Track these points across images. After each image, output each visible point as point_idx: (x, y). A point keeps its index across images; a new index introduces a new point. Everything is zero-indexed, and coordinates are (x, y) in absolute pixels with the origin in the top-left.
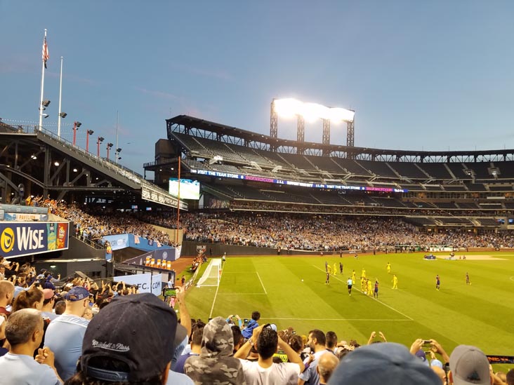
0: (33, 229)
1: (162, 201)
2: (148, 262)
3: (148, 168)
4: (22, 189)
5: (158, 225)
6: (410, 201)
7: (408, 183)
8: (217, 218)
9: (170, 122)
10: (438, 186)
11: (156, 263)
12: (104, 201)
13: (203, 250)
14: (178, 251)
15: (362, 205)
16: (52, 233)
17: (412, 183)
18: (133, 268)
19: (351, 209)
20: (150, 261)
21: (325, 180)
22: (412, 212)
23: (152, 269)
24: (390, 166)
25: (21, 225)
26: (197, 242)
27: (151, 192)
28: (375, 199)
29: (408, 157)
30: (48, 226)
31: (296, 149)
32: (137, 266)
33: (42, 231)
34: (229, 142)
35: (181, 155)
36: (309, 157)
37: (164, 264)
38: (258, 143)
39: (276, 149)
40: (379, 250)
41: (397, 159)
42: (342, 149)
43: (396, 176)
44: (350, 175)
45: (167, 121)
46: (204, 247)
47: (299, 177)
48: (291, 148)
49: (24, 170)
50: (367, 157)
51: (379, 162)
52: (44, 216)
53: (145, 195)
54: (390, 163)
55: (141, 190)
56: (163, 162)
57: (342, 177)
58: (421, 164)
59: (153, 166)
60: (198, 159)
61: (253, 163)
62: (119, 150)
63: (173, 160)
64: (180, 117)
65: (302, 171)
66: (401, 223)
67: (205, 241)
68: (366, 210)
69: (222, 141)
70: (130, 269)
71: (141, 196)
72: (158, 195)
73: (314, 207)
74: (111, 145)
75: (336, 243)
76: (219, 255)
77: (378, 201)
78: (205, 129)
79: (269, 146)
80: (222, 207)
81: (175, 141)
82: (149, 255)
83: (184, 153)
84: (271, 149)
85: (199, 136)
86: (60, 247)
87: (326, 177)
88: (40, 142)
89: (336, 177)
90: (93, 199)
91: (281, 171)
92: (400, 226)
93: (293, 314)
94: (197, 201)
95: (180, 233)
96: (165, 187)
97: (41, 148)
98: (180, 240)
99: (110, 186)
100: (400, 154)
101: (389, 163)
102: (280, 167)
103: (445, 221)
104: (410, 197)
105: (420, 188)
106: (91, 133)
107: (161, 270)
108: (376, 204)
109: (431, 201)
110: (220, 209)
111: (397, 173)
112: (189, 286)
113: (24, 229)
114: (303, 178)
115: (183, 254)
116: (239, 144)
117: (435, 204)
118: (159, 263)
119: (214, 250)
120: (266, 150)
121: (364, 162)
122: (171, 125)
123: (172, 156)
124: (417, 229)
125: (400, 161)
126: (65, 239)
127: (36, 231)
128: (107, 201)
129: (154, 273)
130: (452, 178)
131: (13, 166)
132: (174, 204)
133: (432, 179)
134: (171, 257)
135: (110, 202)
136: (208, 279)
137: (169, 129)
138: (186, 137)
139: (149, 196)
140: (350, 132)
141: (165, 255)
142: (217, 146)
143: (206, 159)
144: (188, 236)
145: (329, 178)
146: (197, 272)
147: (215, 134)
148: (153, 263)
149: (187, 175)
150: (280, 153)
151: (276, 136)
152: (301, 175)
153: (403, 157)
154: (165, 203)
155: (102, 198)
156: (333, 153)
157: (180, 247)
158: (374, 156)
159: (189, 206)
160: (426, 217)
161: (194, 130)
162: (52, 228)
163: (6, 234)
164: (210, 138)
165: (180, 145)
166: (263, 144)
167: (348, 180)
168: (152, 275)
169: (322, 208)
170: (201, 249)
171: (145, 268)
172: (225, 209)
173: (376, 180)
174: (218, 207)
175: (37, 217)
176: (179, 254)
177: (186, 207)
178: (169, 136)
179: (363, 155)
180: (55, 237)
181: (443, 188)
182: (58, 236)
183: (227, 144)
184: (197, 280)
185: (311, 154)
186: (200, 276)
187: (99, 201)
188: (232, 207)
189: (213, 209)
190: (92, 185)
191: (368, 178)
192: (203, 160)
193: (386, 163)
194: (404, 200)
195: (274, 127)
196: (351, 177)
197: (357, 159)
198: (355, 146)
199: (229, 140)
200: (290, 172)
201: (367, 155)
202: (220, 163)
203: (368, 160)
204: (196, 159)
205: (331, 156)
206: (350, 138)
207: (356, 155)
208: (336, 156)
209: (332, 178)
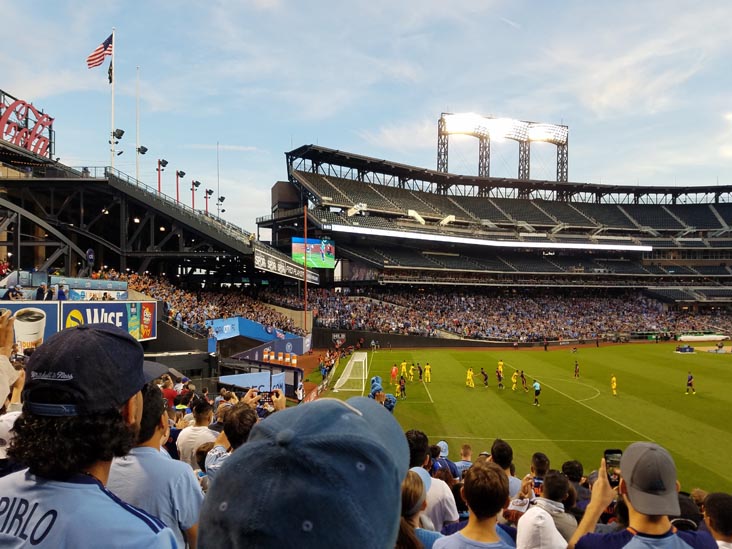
0: (108, 312)
1: (282, 270)
2: (266, 356)
3: (262, 224)
4: (91, 257)
5: (278, 305)
6: (655, 264)
7: (652, 236)
8: (361, 294)
9: (291, 156)
10: (700, 239)
11: (276, 358)
12: (204, 272)
13: (342, 340)
14: (307, 342)
15: (579, 271)
16: (135, 317)
17: (659, 236)
18: (245, 365)
19: (563, 278)
20: (268, 355)
21: (522, 234)
22: (657, 281)
23: (272, 367)
24: (623, 211)
25: (92, 307)
26: (333, 329)
27: (267, 258)
28: (600, 262)
30: (128, 307)
31: (477, 188)
32: (250, 362)
33: (120, 314)
34: (377, 182)
35: (307, 204)
36: (496, 200)
37: (288, 359)
38: (419, 182)
39: (445, 189)
40: (605, 340)
41: (636, 200)
42: (549, 186)
43: (632, 225)
44: (561, 225)
45: (288, 154)
46: (343, 336)
47: (481, 232)
48: (469, 188)
49: (93, 230)
50: (588, 197)
51: (608, 206)
52: (122, 293)
53: (260, 262)
54: (625, 206)
55: (253, 255)
56: (283, 214)
57: (548, 230)
58: (674, 207)
59: (269, 221)
60: (332, 210)
61: (412, 213)
62: (222, 199)
63: (296, 211)
64: (305, 148)
65: (486, 222)
66: (640, 298)
67: (343, 329)
68: (586, 278)
69: (366, 180)
70: (242, 365)
71: (253, 264)
72: (277, 262)
73: (504, 276)
74: (210, 192)
75: (538, 328)
76: (364, 347)
77: (606, 264)
78: (341, 164)
79: (435, 185)
80: (368, 278)
81: (299, 184)
82: (267, 347)
83: (312, 200)
84: (438, 190)
85: (332, 174)
86: (145, 336)
87: (523, 230)
88: (115, 191)
89: (539, 230)
90: (189, 269)
91: (455, 223)
93: (471, 432)
94: (332, 271)
95: (310, 316)
96: (286, 250)
97: (115, 198)
98: (310, 326)
99: (210, 250)
100: (639, 191)
101: (623, 205)
102: (452, 218)
103: (710, 294)
104: (655, 257)
105: (672, 244)
106: (181, 174)
107: (284, 368)
108: (602, 270)
109: (689, 263)
110: (364, 281)
111: (634, 221)
112: (322, 390)
113: (96, 311)
114: (487, 233)
115: (315, 345)
116: (391, 185)
117: (695, 267)
118: (280, 358)
119: (358, 340)
120: (431, 192)
121: (584, 206)
122: (292, 160)
123: (295, 205)
124: (666, 308)
125: (640, 202)
126: (151, 325)
127: (112, 314)
128: (208, 272)
129: (274, 371)
130: (722, 227)
131: (78, 224)
132: (299, 275)
133: (689, 229)
134: (298, 349)
135: (212, 273)
136: (349, 380)
137: (289, 166)
138: (314, 177)
139: (264, 264)
140: (562, 159)
141: (289, 346)
142: (358, 190)
143: (343, 209)
144: (320, 320)
145: (528, 232)
146: (334, 370)
147: (355, 171)
148: (272, 357)
149: (315, 233)
150: (453, 197)
151: (446, 171)
152: (486, 228)
153: (644, 196)
154: (287, 273)
155: (201, 268)
156: (534, 192)
157: (310, 335)
158: (599, 195)
159: (320, 278)
160: (681, 288)
161: (325, 166)
162: (133, 310)
163: (73, 318)
164: (349, 177)
165: (306, 190)
166: (427, 184)
167: (558, 233)
168: (272, 374)
169: (515, 278)
170: (339, 338)
171: (263, 365)
172: (371, 281)
173: (603, 233)
174: (362, 279)
176: (308, 345)
177: (316, 279)
178: (290, 177)
179: (582, 194)
180: (138, 323)
181: (707, 243)
182: (142, 322)
183: (374, 185)
184: (334, 382)
186: (337, 376)
187: (198, 272)
188: (382, 279)
189: (354, 282)
190: (187, 249)
191: (588, 231)
192: (339, 210)
193: (619, 207)
194: (646, 264)
195: (443, 157)
196: (563, 230)
197: (573, 201)
198: (569, 181)
199: (376, 179)
200: (467, 224)
201: (589, 194)
202: (363, 214)
203: (590, 202)
204: (329, 210)
205: (531, 198)
206: (562, 169)
207: (571, 195)
208: (539, 197)
209: (533, 232)
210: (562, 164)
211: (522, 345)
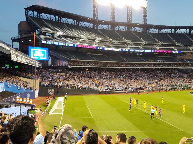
1: (24, 61)
2: (17, 100)
3: (14, 40)
5: (23, 77)
6: (182, 58)
7: (181, 47)
8: (61, 72)
9: (27, 10)
11: (23, 100)
13: (52, 92)
14: (37, 93)
15: (152, 62)
17: (183, 47)
18: (8, 104)
19: (145, 64)
20: (19, 99)
21: (129, 46)
22: (183, 65)
23: (20, 104)
24: (170, 36)
26: (48, 87)
27: (17, 56)
28: (160, 57)
29: (181, 30)
31: (110, 26)
32: (10, 102)
34: (67, 23)
35: (35, 32)
36: (118, 31)
37: (28, 101)
38: (85, 23)
39: (97, 26)
40: (162, 89)
42: (140, 26)
43: (173, 42)
44: (144, 42)
46: (53, 90)
47: (112, 45)
48: (106, 26)
50: (155, 31)
51: (163, 34)
53: (14, 58)
55: (10, 54)
56: (24, 36)
57: (139, 44)
58: (190, 35)
59: (17, 39)
60: (47, 34)
61: (82, 36)
63: (30, 35)
64: (33, 6)
65: (114, 41)
66: (176, 72)
67: (53, 87)
68: (154, 64)
69: (62, 22)
70: (7, 104)
71: (11, 58)
72: (22, 57)
73: (122, 64)
75: (136, 85)
76: (63, 95)
77: (163, 59)
78: (50, 14)
79: (92, 24)
80: (64, 65)
81: (31, 22)
82: (18, 95)
83: (37, 30)
84: (94, 26)
85: (46, 18)
87: (129, 44)
89: (136, 44)
91: (101, 41)
92: (175, 74)
93: (109, 129)
94: (47, 61)
95: (38, 82)
96: (26, 52)
98: (38, 86)
100: (176, 28)
101: (169, 34)
102: (100, 39)
104: (182, 55)
105: (189, 50)
107: (26, 105)
108: (161, 61)
110: (62, 66)
111: (174, 41)
112: (44, 114)
114: (115, 46)
115: (40, 95)
116: (73, 24)
118: (25, 100)
119: (59, 92)
120: (90, 27)
121: (154, 34)
122: (28, 12)
123: (29, 32)
125: (176, 33)
129: (22, 106)
132: (32, 63)
134: (32, 96)
136: (56, 109)
137: (26, 15)
138: (38, 19)
139: (16, 58)
140: (145, 14)
141: (28, 95)
142: (59, 25)
143: (52, 34)
144: (43, 83)
145: (131, 45)
146: (49, 105)
147: (57, 17)
148: (21, 100)
149: (39, 45)
150: (100, 30)
151: (97, 18)
152: (113, 43)
153: (178, 30)
154: (27, 63)
156: (134, 28)
157: (38, 90)
158: (160, 30)
159: (42, 65)
160: (192, 68)
161: (43, 14)
164: (54, 20)
165: (35, 25)
166: (89, 24)
167: (143, 46)
168: (21, 108)
169: (126, 64)
170: (51, 91)
171: (16, 104)
172: (65, 66)
173: (161, 46)
174: (61, 65)
176: (37, 95)
177: (40, 65)
178: (27, 19)
179: (153, 29)
183: (65, 24)
184: (49, 110)
185: (119, 30)
186: (51, 108)
188: (70, 65)
189: (57, 66)
191: (155, 45)
192: (50, 35)
193: (168, 35)
194: (178, 58)
195: (95, 12)
196: (145, 44)
197: (149, 32)
198: (148, 24)
199: (66, 21)
200: (106, 42)
201: (155, 29)
202: (61, 36)
203: (156, 32)
204: (45, 34)
205: (132, 31)
206: (145, 19)
207: (149, 29)
208: (135, 30)
209: (133, 45)
210: (145, 16)
211: (129, 92)
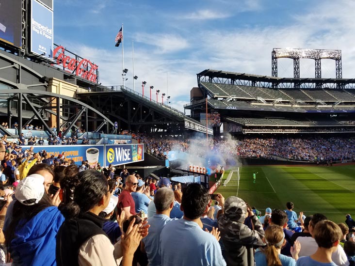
0: (124, 149)
1: (196, 128)
3: (186, 108)
4: (116, 125)
9: (199, 75)
12: (162, 130)
16: (135, 151)
18: (182, 172)
21: (319, 106)
25: (118, 147)
27: (190, 123)
30: (132, 146)
33: (129, 150)
35: (207, 97)
36: (303, 89)
44: (340, 101)
45: (198, 75)
47: (296, 106)
48: (289, 84)
49: (116, 114)
50: (354, 86)
52: (129, 140)
53: (187, 125)
55: (184, 122)
56: (195, 102)
59: (189, 106)
60: (219, 99)
61: (258, 98)
62: (169, 97)
63: (202, 101)
64: (206, 71)
65: (299, 101)
69: (235, 84)
70: (180, 172)
71: (184, 126)
72: (194, 125)
74: (164, 95)
78: (223, 77)
79: (271, 84)
80: (237, 131)
81: (203, 88)
83: (209, 95)
84: (273, 86)
85: (219, 82)
86: (139, 159)
88: (125, 96)
89: (328, 103)
90: (156, 129)
91: (282, 102)
94: (219, 128)
97: (125, 99)
99: (165, 120)
102: (281, 99)
106: (152, 87)
107: (199, 174)
110: (236, 133)
112: (218, 185)
113: (119, 148)
114: (300, 106)
116: (248, 85)
120: (269, 87)
121: (352, 90)
122: (200, 77)
123: (201, 98)
126: (142, 155)
127: (126, 150)
128: (164, 130)
131: (110, 112)
132: (204, 130)
135: (166, 131)
137: (199, 80)
138: (210, 84)
139: (189, 126)
140: (339, 67)
143: (224, 98)
145: (321, 105)
149: (211, 111)
150: (280, 89)
151: (276, 76)
152: (298, 104)
154: (199, 130)
155: (161, 129)
161: (215, 78)
162: (134, 148)
163: (110, 152)
164: (227, 83)
165: (206, 91)
171: (189, 172)
172: (239, 132)
174: (234, 131)
175: (126, 141)
177: (212, 132)
178: (199, 85)
179: (351, 84)
180: (136, 153)
182: (138, 153)
184: (223, 181)
185: (305, 87)
187: (160, 130)
188: (244, 131)
190: (155, 120)
192: (222, 99)
195: (275, 69)
197: (346, 88)
198: (343, 78)
199: (240, 83)
200: (288, 102)
202: (234, 100)
204: (217, 99)
205: (323, 88)
206: (339, 72)
207: (344, 85)
208: (327, 87)
209: (325, 105)
210: (339, 69)
